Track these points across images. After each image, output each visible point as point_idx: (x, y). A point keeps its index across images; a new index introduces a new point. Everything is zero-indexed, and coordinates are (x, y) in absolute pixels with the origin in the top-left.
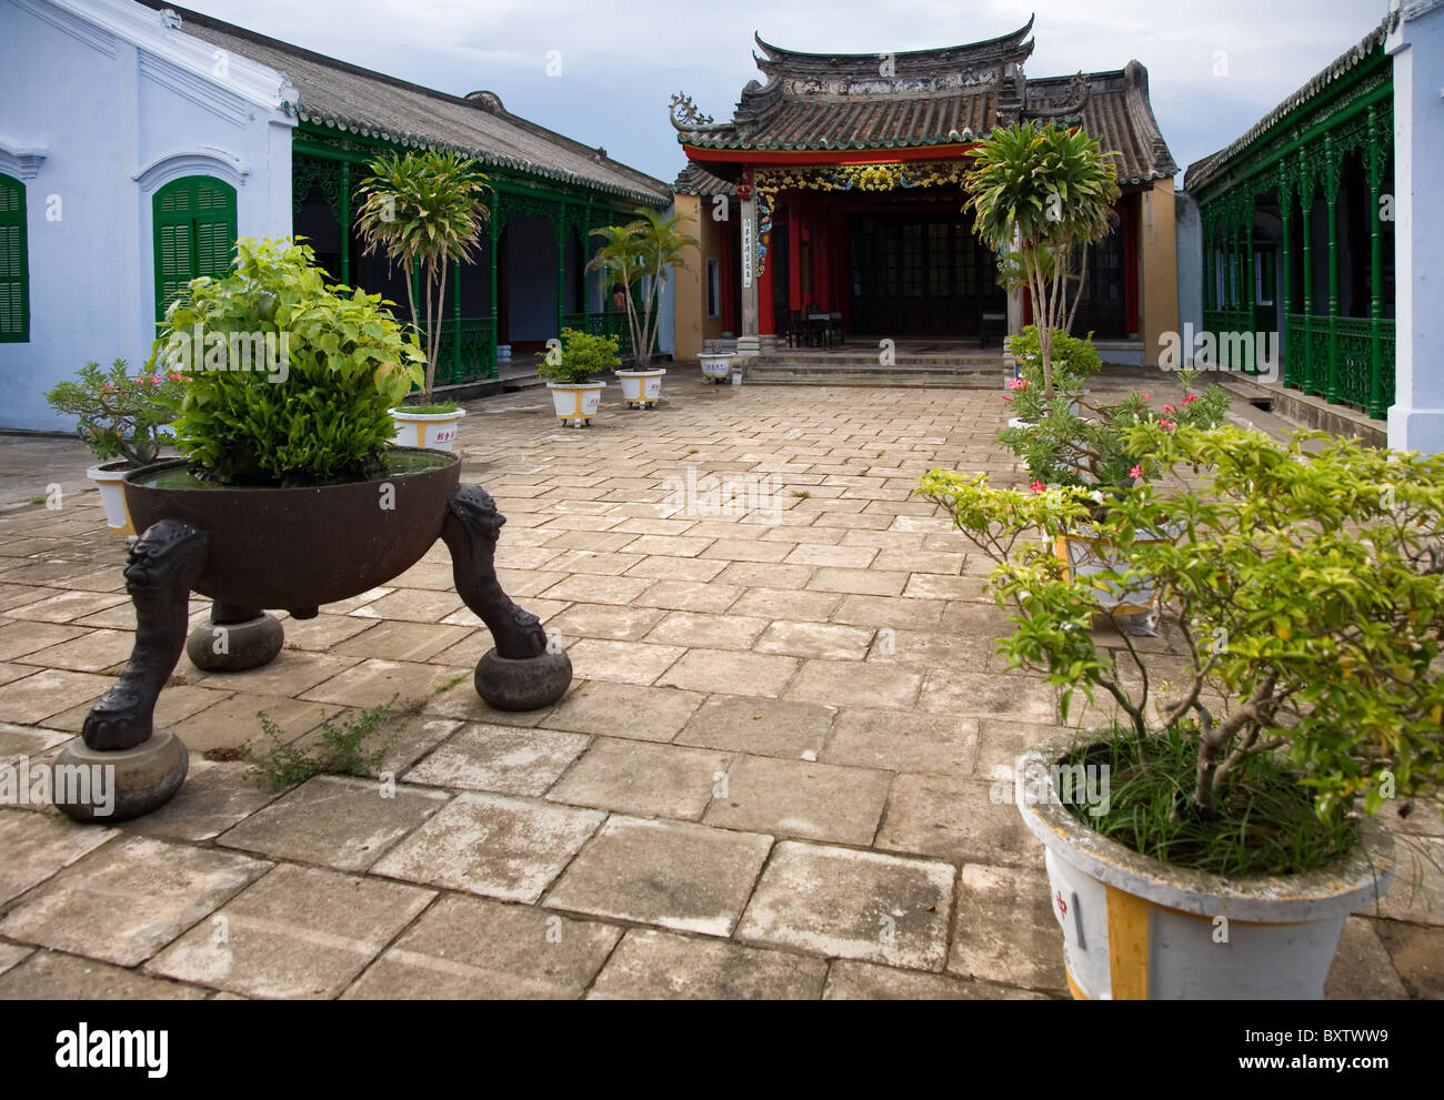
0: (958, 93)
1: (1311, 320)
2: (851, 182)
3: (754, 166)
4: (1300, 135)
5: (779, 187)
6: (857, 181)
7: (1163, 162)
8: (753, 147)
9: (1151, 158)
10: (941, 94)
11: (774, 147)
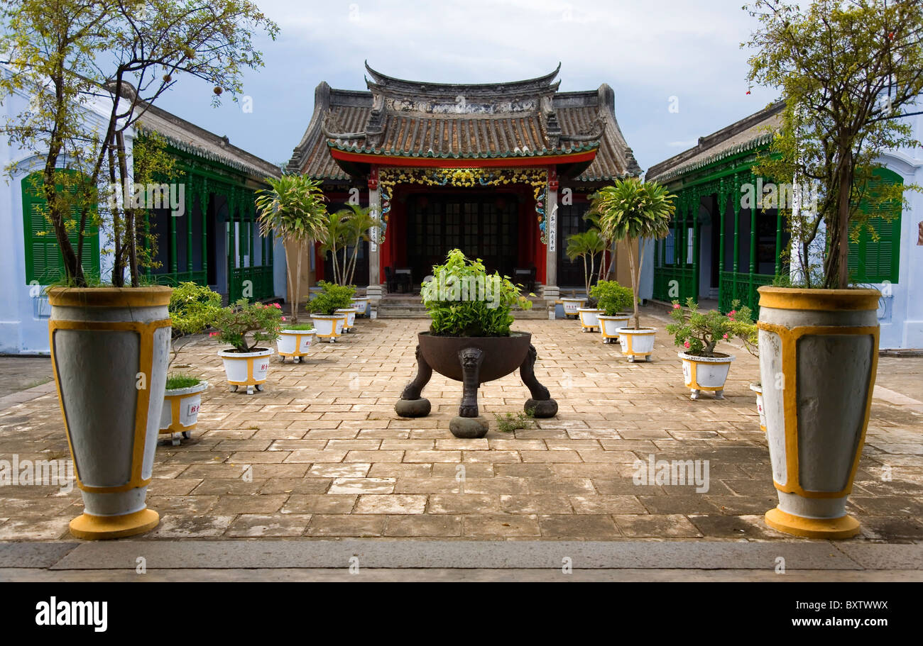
0: (509, 116)
1: (737, 275)
2: (446, 180)
3: (379, 166)
4: (736, 167)
5: (396, 181)
6: (450, 180)
7: (633, 166)
8: (382, 153)
9: (624, 164)
10: (497, 117)
11: (397, 154)
